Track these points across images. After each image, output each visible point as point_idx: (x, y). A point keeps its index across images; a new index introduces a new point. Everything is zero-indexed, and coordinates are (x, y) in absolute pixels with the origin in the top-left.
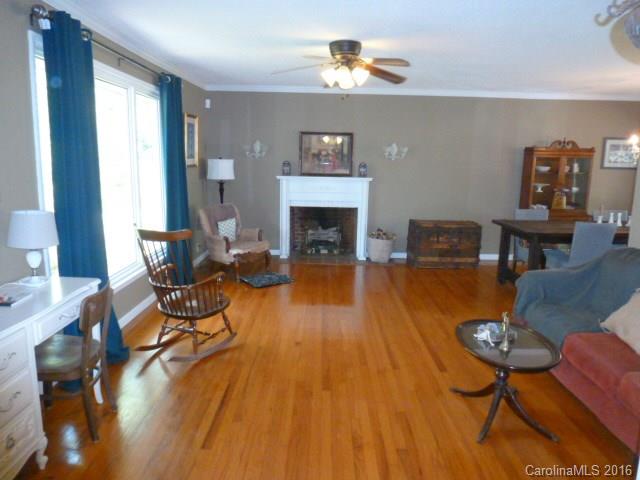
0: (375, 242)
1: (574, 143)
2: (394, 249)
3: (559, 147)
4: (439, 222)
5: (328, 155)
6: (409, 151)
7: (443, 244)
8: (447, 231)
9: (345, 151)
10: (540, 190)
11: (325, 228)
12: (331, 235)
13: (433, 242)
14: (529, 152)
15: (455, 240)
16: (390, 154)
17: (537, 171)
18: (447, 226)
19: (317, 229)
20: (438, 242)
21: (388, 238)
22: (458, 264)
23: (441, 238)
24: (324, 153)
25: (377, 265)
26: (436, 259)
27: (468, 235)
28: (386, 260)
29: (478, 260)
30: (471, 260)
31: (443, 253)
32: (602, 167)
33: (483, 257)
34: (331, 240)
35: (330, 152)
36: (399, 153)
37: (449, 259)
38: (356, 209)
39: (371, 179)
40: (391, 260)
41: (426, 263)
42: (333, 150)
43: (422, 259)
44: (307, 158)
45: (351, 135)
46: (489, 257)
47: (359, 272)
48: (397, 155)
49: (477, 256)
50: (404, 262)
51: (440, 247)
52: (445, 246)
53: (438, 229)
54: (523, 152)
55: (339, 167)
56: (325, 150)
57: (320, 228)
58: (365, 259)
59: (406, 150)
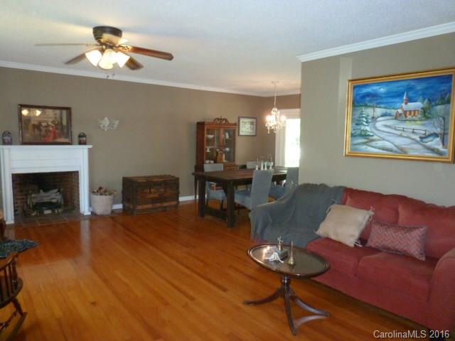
0: (98, 198)
1: (226, 120)
2: (115, 202)
3: (219, 122)
4: (149, 177)
5: (48, 126)
6: (119, 123)
7: (154, 193)
8: (156, 184)
9: (64, 122)
10: (208, 151)
11: (45, 191)
12: (54, 196)
13: (147, 193)
14: (201, 126)
15: (162, 190)
16: (104, 126)
17: (207, 138)
18: (155, 180)
19: (39, 192)
20: (150, 192)
21: (110, 194)
22: (165, 207)
23: (152, 190)
24: (44, 124)
25: (102, 217)
26: (150, 206)
27: (170, 185)
28: (109, 212)
29: (179, 202)
30: (174, 203)
31: (154, 201)
32: (239, 135)
33: (181, 199)
34: (54, 201)
35: (50, 123)
36: (111, 125)
37: (159, 205)
38: (77, 172)
39: (91, 147)
40: (113, 211)
41: (143, 210)
42: (53, 122)
43: (139, 207)
44: (27, 129)
45: (68, 109)
46: (186, 198)
47: (85, 225)
48: (108, 126)
49: (178, 199)
50: (121, 211)
51: (152, 196)
52: (156, 195)
53: (150, 183)
54: (195, 126)
55: (60, 137)
56: (44, 122)
57: (41, 191)
58: (90, 213)
59: (117, 122)
